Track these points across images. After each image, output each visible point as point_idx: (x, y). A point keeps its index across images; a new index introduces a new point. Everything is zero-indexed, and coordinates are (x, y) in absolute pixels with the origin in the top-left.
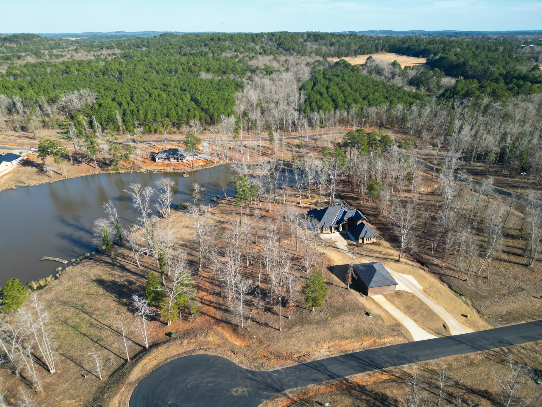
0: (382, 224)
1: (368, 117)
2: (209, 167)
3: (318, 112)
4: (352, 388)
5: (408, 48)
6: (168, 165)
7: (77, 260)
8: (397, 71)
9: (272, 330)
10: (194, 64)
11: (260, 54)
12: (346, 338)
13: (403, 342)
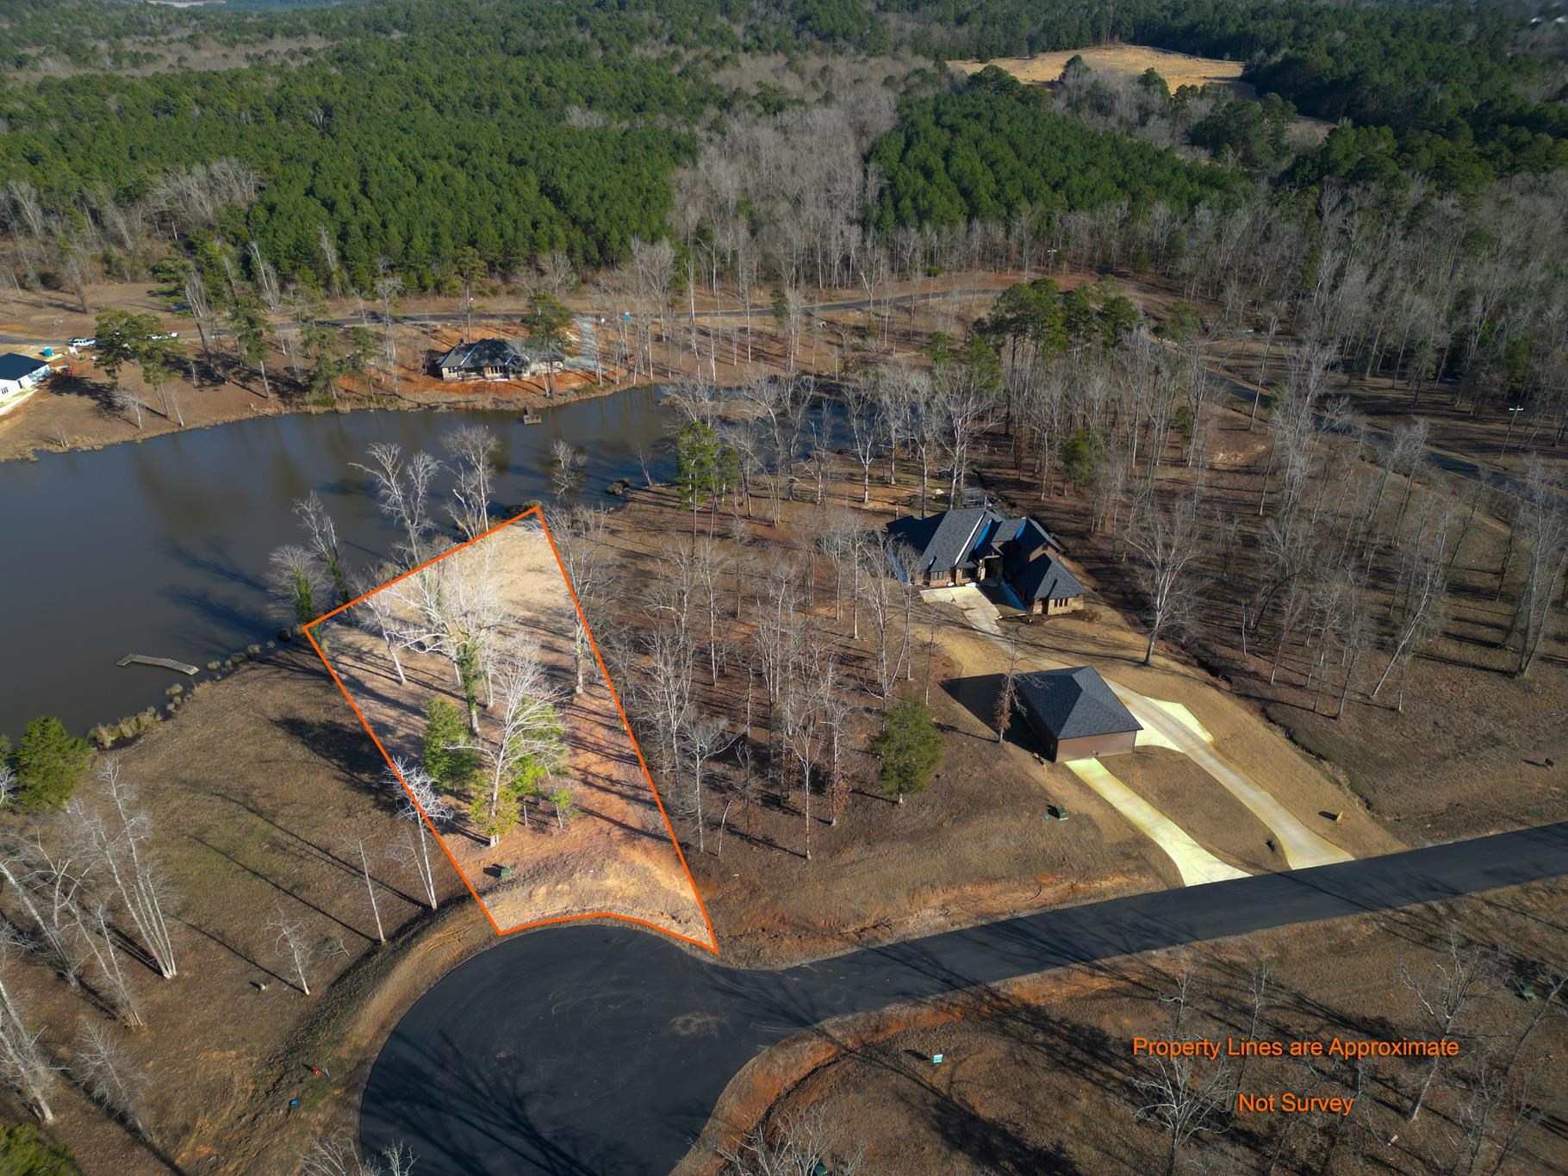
0: (1102, 559)
1: (1066, 243)
2: (600, 394)
3: (920, 229)
4: (1013, 1015)
5: (1190, 30)
6: (478, 389)
7: (223, 665)
8: (1156, 100)
9: (786, 857)
10: (549, 82)
11: (746, 49)
12: (991, 879)
13: (1153, 889)
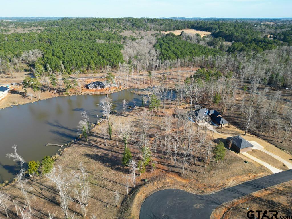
0: (226, 117)
1: (195, 62)
2: (119, 91)
3: (169, 60)
4: (256, 199)
5: (201, 26)
6: (96, 90)
7: (68, 144)
8: (200, 39)
9: (200, 174)
10: (90, 35)
11: (124, 29)
12: (240, 175)
13: (268, 175)
